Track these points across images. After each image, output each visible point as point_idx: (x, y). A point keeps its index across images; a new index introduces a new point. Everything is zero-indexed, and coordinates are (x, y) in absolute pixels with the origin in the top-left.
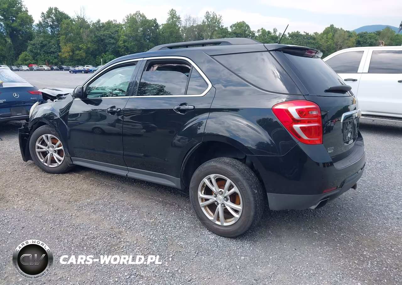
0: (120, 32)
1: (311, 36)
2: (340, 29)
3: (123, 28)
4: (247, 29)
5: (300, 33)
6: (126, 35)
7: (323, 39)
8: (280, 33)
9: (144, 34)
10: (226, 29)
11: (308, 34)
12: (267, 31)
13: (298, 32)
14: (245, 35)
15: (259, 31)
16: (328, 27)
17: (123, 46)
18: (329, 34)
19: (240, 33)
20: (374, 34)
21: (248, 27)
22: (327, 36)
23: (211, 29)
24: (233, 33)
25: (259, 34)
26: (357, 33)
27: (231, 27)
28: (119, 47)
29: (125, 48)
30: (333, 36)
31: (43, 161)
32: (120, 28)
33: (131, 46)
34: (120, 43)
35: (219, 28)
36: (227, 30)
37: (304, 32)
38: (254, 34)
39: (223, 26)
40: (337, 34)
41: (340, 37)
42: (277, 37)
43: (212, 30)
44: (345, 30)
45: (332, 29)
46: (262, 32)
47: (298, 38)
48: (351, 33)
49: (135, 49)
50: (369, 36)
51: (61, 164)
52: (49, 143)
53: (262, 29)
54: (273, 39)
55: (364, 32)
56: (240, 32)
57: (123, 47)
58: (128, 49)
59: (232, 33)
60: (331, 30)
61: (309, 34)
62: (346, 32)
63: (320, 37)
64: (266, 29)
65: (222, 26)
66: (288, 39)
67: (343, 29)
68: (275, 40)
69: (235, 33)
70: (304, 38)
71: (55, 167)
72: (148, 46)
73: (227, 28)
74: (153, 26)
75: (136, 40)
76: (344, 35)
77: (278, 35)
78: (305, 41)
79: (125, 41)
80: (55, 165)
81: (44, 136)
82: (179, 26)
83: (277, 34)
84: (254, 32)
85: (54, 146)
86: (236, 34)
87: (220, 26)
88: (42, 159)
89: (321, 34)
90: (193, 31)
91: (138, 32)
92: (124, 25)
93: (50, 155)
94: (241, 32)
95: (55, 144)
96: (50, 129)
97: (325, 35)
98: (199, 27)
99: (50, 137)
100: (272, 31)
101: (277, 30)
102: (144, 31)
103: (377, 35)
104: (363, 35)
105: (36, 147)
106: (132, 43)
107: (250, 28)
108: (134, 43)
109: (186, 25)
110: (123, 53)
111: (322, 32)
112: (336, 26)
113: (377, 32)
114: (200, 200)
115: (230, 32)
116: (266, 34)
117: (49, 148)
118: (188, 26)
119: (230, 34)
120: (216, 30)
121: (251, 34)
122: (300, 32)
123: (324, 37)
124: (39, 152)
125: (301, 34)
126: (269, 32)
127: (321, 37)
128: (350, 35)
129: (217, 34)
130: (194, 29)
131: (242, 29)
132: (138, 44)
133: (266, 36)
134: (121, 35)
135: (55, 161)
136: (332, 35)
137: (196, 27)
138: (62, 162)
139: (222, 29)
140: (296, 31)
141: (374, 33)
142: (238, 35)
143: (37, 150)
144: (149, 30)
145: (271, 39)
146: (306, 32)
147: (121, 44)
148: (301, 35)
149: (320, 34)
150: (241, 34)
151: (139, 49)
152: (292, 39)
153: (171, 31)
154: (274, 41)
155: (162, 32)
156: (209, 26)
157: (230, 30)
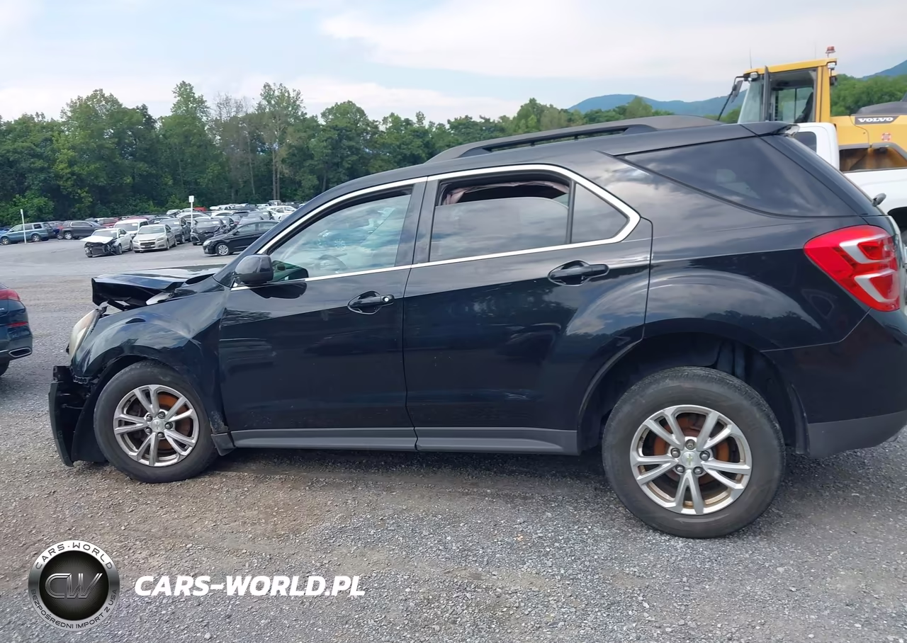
0: (57, 141)
1: (496, 125)
2: (548, 106)
3: (63, 131)
4: (360, 118)
5: (472, 120)
6: (73, 148)
7: (519, 128)
8: (430, 122)
9: (118, 144)
10: (313, 119)
11: (489, 119)
12: (403, 119)
13: (467, 117)
14: (359, 132)
15: (385, 120)
16: (526, 105)
17: (69, 173)
18: (530, 118)
19: (347, 127)
20: (614, 113)
21: (361, 112)
22: (527, 122)
23: (279, 122)
24: (331, 128)
25: (388, 127)
26: (583, 113)
27: (324, 115)
28: (58, 177)
29: (75, 180)
30: (539, 121)
31: (135, 454)
32: (57, 132)
33: (90, 174)
34: (61, 167)
35: (297, 118)
36: (316, 121)
37: (481, 117)
38: (376, 127)
39: (306, 114)
40: (545, 116)
41: (551, 122)
42: (427, 130)
43: (282, 123)
44: (559, 108)
45: (534, 108)
46: (393, 122)
47: (469, 130)
48: (572, 114)
49: (102, 180)
50: (606, 116)
51: (188, 455)
52: (152, 408)
53: (392, 115)
54: (418, 136)
55: (595, 109)
56: (345, 125)
57: (69, 175)
58: (82, 180)
59: (329, 129)
60: (532, 111)
61: (491, 121)
62: (562, 112)
63: (514, 126)
64: (400, 116)
65: (304, 114)
66: (450, 133)
67: (554, 106)
68: (422, 138)
69: (334, 129)
70: (482, 130)
71: (172, 465)
72: (134, 168)
73: (316, 117)
74: (140, 123)
75: (101, 158)
76: (559, 119)
77: (427, 127)
78: (484, 134)
79: (71, 163)
80: (171, 460)
81: (137, 392)
82: (204, 119)
83: (426, 124)
84: (375, 124)
85: (166, 412)
86: (338, 130)
87: (300, 114)
88: (132, 450)
89: (514, 118)
90: (238, 130)
91: (105, 139)
92: (64, 124)
93: (157, 436)
94: (349, 125)
95: (168, 408)
96: (156, 370)
97: (523, 121)
98: (249, 118)
99: (156, 390)
100: (415, 120)
101: (423, 115)
102: (119, 135)
103: (620, 114)
104: (594, 116)
105: (115, 423)
106: (92, 167)
107: (365, 115)
108: (97, 165)
109: (221, 117)
110: (70, 190)
111: (516, 115)
112: (541, 101)
113: (618, 107)
114: (635, 471)
115: (323, 126)
116: (401, 125)
117: (151, 419)
118: (225, 117)
119: (324, 130)
120: (289, 124)
121: (369, 129)
122: (471, 118)
123: (521, 125)
124: (122, 435)
125: (474, 122)
126: (408, 122)
127: (516, 126)
128: (569, 117)
129: (295, 132)
130: (239, 123)
131: (349, 119)
132: (106, 167)
133: (402, 130)
134: (61, 147)
135: (173, 449)
136: (536, 120)
137: (243, 120)
138: (190, 449)
139: (305, 119)
140: (463, 117)
141: (614, 110)
142: (341, 132)
143: (118, 430)
144: (130, 133)
145: (413, 136)
146: (483, 116)
147: (62, 169)
148: (475, 124)
149: (511, 118)
150: (348, 129)
151: (111, 178)
152: (457, 133)
153: (186, 131)
154: (421, 140)
155: (163, 135)
156: (273, 115)
157: (322, 121)
